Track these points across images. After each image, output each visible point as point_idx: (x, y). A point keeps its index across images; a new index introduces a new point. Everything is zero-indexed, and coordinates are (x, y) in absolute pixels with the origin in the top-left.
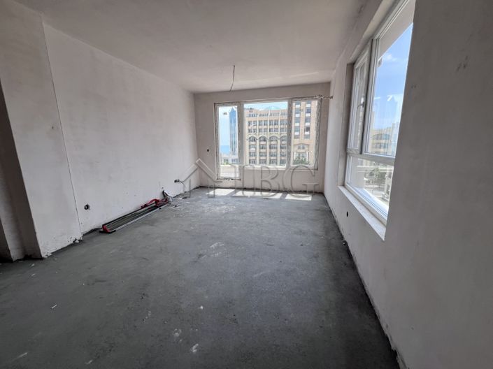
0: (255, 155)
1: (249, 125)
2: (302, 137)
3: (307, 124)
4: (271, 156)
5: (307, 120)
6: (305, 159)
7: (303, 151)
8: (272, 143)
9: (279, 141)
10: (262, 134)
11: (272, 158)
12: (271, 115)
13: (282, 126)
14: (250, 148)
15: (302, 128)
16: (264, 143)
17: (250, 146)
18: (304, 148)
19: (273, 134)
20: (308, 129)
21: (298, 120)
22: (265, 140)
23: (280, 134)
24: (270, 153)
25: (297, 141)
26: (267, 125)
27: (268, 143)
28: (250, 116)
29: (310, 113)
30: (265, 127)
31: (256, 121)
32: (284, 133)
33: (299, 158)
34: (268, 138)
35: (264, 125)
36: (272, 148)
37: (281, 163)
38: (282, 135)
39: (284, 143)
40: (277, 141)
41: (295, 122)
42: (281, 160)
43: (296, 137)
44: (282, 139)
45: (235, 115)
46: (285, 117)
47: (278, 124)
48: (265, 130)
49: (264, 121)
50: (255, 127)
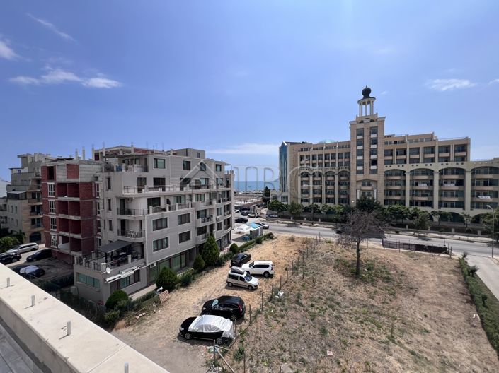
0: (308, 193)
1: (301, 160)
2: (367, 172)
3: (373, 157)
5: (373, 152)
6: (374, 199)
7: (369, 188)
8: (329, 179)
9: (337, 177)
10: (316, 169)
11: (329, 196)
12: (326, 148)
13: (340, 160)
14: (302, 185)
15: (367, 161)
16: (319, 179)
17: (302, 182)
18: (369, 185)
19: (330, 169)
20: (374, 163)
21: (360, 153)
22: (320, 175)
23: (338, 169)
24: (326, 190)
25: (360, 177)
26: (322, 159)
27: (324, 179)
28: (302, 150)
29: (376, 143)
30: (320, 161)
31: (309, 156)
32: (343, 168)
33: (365, 198)
34: (324, 173)
35: (319, 159)
36: (328, 185)
37: (339, 202)
38: (341, 170)
39: (342, 178)
40: (334, 176)
41: (358, 155)
42: (339, 198)
43: (359, 172)
44: (341, 175)
45: (286, 151)
46: (343, 151)
47: (335, 159)
48: (320, 165)
49: (319, 155)
50: (308, 162)
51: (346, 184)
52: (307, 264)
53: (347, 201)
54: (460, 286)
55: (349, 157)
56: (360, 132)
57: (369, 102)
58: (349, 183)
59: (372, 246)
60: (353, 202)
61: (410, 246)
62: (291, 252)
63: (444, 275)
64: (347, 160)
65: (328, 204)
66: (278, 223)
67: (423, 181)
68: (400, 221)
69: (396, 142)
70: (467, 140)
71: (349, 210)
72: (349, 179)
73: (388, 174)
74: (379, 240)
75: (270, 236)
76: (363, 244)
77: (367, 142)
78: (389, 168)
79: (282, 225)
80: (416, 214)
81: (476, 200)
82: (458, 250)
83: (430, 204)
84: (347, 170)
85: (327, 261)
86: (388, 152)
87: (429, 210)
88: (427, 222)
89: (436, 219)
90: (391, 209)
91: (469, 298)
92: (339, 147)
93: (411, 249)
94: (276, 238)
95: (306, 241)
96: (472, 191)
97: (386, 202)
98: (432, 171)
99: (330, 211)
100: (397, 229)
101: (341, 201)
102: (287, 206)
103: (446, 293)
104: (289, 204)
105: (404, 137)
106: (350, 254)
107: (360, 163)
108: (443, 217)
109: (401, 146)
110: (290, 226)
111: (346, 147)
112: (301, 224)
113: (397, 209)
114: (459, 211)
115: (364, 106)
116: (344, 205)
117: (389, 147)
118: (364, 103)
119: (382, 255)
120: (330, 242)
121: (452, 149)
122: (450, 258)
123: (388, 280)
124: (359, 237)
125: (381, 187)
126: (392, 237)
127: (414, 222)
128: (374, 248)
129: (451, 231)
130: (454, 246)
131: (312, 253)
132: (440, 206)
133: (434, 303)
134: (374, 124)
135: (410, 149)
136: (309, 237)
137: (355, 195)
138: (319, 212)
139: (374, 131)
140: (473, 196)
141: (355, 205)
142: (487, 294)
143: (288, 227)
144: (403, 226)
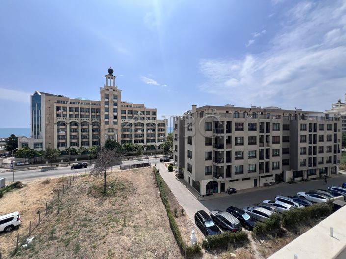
0: (65, 139)
1: (58, 111)
2: (111, 123)
5: (115, 111)
6: (115, 140)
7: (113, 134)
8: (84, 127)
9: (91, 126)
10: (73, 119)
11: (84, 140)
12: (82, 104)
13: (93, 114)
14: (58, 132)
15: (111, 116)
16: (75, 127)
17: (58, 129)
18: (113, 132)
19: (85, 120)
20: (116, 117)
21: (107, 110)
22: (76, 124)
23: (92, 120)
24: (82, 136)
25: (107, 126)
26: (78, 111)
27: (80, 127)
28: (58, 102)
29: (117, 105)
30: (76, 113)
31: (66, 108)
32: (95, 120)
33: (110, 140)
34: (80, 123)
35: (75, 111)
36: (84, 132)
37: (93, 144)
38: (93, 121)
39: (95, 127)
40: (88, 125)
41: (105, 111)
42: (93, 142)
43: (106, 123)
44: (93, 124)
45: (40, 99)
46: (96, 107)
47: (89, 112)
48: (76, 116)
49: (75, 108)
50: (65, 113)
51: (97, 131)
52: (63, 200)
53: (98, 143)
54: (154, 180)
55: (100, 112)
56: (107, 96)
57: (112, 78)
58: (100, 131)
59: (114, 171)
60: (102, 144)
61: (134, 166)
62: (45, 194)
63: (148, 177)
64: (98, 114)
65: (83, 146)
66: (29, 169)
67: (140, 129)
68: (130, 152)
69: (127, 106)
70: (156, 110)
71: (99, 149)
72: (99, 127)
73: (123, 125)
74: (118, 166)
75: (17, 186)
76: (109, 171)
77: (111, 104)
78: (124, 121)
79: (36, 171)
80: (137, 148)
81: (159, 138)
82: (153, 163)
83: (142, 141)
84: (98, 121)
85: (82, 191)
86: (123, 112)
87: (142, 144)
88: (142, 151)
89: (145, 149)
90: (125, 146)
91: (156, 185)
92: (92, 104)
93: (134, 168)
94: (25, 186)
95: (63, 180)
96: (158, 134)
97: (122, 142)
98: (143, 124)
99: (85, 152)
100: (128, 157)
101: (94, 143)
102: (41, 152)
103: (149, 186)
104: (44, 149)
105: (131, 104)
106: (100, 180)
107: (107, 117)
108: (148, 147)
109: (130, 109)
110: (44, 170)
111: (97, 105)
112: (58, 166)
113: (128, 146)
114: (153, 144)
115: (109, 80)
116: (96, 146)
117: (124, 109)
118: (109, 78)
119: (120, 175)
120: (84, 176)
121: (151, 114)
122: (150, 168)
123: (123, 189)
124: (106, 167)
125: (120, 133)
126: (126, 163)
127: (136, 152)
128: (116, 172)
129: (150, 154)
130: (152, 161)
131: (68, 188)
132: (147, 142)
133: (144, 194)
134: (115, 93)
135: (134, 111)
136: (65, 176)
137: (104, 139)
138: (76, 153)
139: (115, 97)
140: (158, 136)
141: (104, 145)
142: (162, 181)
143: (42, 171)
144: (131, 155)
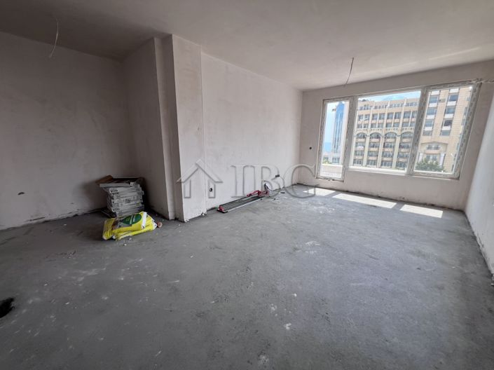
0: (362, 155)
1: (359, 120)
2: (437, 133)
3: (448, 116)
4: (384, 156)
5: (449, 110)
6: (437, 163)
7: (436, 151)
8: (388, 140)
9: (398, 139)
10: (375, 130)
11: (385, 159)
12: (391, 107)
13: (406, 120)
14: (356, 146)
15: (439, 122)
16: (377, 140)
17: (357, 143)
18: (437, 148)
19: (391, 129)
20: (448, 123)
21: (433, 111)
22: (378, 137)
23: (402, 130)
24: (383, 153)
25: (427, 139)
26: (383, 119)
27: (382, 141)
28: (361, 109)
29: (456, 100)
30: (381, 121)
31: (369, 115)
32: (408, 129)
34: (383, 134)
35: (380, 118)
36: (387, 147)
37: (397, 165)
38: (404, 131)
39: (405, 141)
40: (395, 138)
41: (429, 114)
42: (397, 162)
43: (426, 134)
44: (403, 136)
45: (343, 109)
46: (412, 108)
47: (399, 118)
48: (380, 125)
49: (380, 115)
50: (366, 122)
51: (408, 147)
64: (414, 120)
77: (443, 98)
84: (413, 131)
92: (407, 105)
101: (399, 165)
107: (429, 123)
125: (451, 151)
